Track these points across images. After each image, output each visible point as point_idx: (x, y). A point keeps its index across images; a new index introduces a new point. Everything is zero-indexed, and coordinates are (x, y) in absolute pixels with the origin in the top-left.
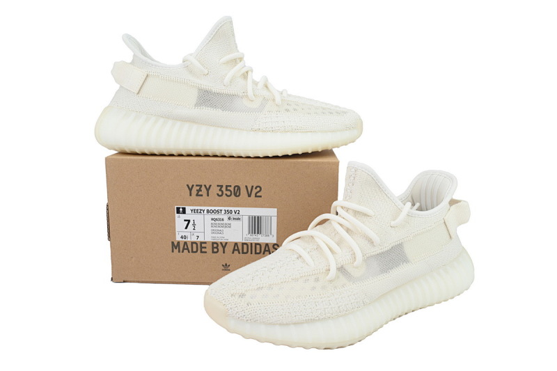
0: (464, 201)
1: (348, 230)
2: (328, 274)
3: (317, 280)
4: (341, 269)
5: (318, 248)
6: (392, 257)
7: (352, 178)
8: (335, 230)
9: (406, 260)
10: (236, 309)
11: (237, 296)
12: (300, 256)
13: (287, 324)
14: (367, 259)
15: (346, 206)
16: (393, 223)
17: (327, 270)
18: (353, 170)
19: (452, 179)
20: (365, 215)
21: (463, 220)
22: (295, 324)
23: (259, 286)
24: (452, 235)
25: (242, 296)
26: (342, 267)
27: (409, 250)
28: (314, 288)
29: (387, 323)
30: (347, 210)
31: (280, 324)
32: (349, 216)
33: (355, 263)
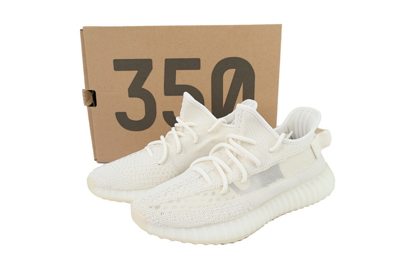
0: (326, 130)
1: (237, 156)
2: (222, 189)
3: (214, 194)
4: (232, 185)
5: (215, 170)
6: (271, 174)
7: (240, 117)
8: (228, 156)
9: (281, 176)
10: (153, 217)
11: (153, 208)
12: (202, 176)
13: (190, 228)
14: (251, 177)
15: (236, 138)
16: (271, 150)
17: (221, 186)
18: (240, 111)
19: (316, 114)
20: (250, 144)
21: (325, 144)
22: (196, 227)
23: (170, 200)
24: (317, 156)
25: (157, 207)
26: (232, 183)
27: (283, 169)
28: (211, 200)
29: (267, 223)
30: (236, 141)
31: (185, 228)
32: (238, 146)
33: (242, 181)
